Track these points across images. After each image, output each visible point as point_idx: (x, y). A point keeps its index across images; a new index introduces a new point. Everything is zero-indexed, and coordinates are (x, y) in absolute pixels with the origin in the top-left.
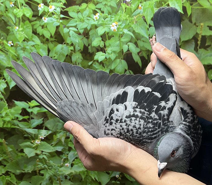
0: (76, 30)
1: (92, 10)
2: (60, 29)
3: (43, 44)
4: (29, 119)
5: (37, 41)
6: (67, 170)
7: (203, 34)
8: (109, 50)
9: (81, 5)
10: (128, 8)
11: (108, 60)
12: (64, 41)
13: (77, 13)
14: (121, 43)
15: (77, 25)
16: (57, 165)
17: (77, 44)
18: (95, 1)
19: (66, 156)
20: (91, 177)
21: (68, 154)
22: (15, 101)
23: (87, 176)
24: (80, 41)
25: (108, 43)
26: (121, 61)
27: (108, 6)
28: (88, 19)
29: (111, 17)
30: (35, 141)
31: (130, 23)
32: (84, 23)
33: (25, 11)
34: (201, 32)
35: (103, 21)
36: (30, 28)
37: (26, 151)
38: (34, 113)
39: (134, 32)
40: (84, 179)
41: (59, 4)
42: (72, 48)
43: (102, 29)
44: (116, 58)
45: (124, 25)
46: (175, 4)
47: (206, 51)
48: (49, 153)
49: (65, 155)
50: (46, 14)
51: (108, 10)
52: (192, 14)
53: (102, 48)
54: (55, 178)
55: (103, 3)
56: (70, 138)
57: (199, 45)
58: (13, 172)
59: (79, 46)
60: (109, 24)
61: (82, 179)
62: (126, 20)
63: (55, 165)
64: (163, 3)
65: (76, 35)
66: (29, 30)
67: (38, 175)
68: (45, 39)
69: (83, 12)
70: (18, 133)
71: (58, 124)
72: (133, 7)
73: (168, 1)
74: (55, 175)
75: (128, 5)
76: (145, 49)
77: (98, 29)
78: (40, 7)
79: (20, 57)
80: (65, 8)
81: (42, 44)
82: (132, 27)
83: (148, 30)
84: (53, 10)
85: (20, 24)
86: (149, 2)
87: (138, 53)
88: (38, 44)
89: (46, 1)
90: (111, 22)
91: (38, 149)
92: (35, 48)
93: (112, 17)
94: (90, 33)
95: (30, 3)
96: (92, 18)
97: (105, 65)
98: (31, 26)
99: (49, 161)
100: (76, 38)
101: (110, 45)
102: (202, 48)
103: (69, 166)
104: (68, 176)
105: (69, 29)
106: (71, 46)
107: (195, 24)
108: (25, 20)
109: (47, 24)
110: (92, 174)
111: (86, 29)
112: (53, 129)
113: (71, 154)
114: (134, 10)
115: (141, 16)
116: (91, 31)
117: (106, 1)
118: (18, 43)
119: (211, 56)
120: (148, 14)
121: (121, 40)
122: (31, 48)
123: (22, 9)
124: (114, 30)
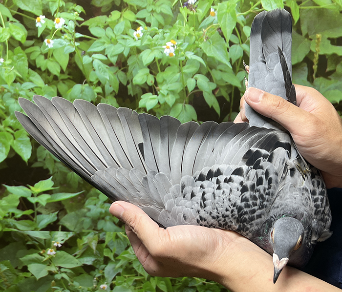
0: (104, 58)
1: (130, 22)
2: (76, 59)
3: (49, 85)
4: (33, 215)
5: (38, 80)
7: (321, 53)
8: (163, 89)
9: (111, 14)
10: (192, 16)
11: (163, 106)
12: (85, 79)
13: (104, 28)
14: (184, 76)
15: (105, 49)
16: (86, 289)
17: (107, 82)
18: (133, 7)
19: (101, 272)
21: (103, 269)
22: (7, 186)
24: (112, 77)
25: (160, 77)
26: (185, 106)
27: (158, 14)
28: (124, 39)
29: (164, 33)
30: (47, 251)
31: (198, 40)
32: (117, 45)
33: (13, 30)
34: (317, 49)
35: (149, 40)
36: (23, 60)
37: (32, 268)
38: (40, 205)
39: (204, 56)
41: (72, 14)
42: (99, 89)
43: (150, 54)
44: (176, 102)
45: (186, 44)
46: (272, 3)
47: (327, 81)
48: (72, 269)
49: (99, 270)
50: (50, 34)
51: (157, 21)
52: (301, 19)
53: (151, 86)
55: (147, 8)
56: (106, 243)
57: (315, 71)
59: (110, 86)
60: (161, 45)
62: (190, 35)
63: (82, 288)
64: (250, 3)
65: (105, 66)
66: (21, 63)
68: (52, 77)
69: (114, 27)
70: (16, 239)
71: (83, 221)
72: (201, 12)
75: (192, 10)
76: (224, 84)
77: (142, 54)
78: (39, 21)
79: (10, 110)
80: (82, 22)
81: (47, 85)
82: (201, 48)
83: (228, 51)
84: (62, 25)
85: (6, 53)
86: (227, 2)
87: (214, 92)
88: (39, 86)
89: (49, 11)
90: (163, 42)
91: (52, 264)
92: (35, 93)
93: (166, 32)
94: (129, 62)
95: (21, 16)
96: (131, 37)
97: (157, 115)
98: (26, 56)
99: (73, 282)
100: (105, 72)
102: (320, 77)
103: (106, 288)
105: (93, 58)
106: (96, 87)
107: (307, 36)
108: (14, 45)
109: (54, 50)
111: (121, 55)
112: (75, 229)
113: (109, 268)
114: (203, 17)
115: (214, 27)
116: (130, 58)
117: (153, 4)
118: (5, 86)
119: (336, 88)
120: (227, 24)
121: (183, 71)
122: (28, 94)
123: (8, 26)
124: (170, 55)
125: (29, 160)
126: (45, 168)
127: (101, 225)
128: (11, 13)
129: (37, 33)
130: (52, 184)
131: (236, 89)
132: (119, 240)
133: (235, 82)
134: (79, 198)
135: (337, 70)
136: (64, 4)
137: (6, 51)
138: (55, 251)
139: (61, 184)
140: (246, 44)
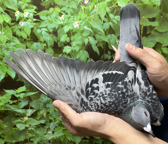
0: (47, 30)
1: (58, 13)
2: (34, 31)
3: (22, 43)
4: (17, 102)
5: (17, 41)
6: (50, 136)
7: (145, 25)
8: (74, 44)
9: (49, 9)
10: (86, 9)
11: (74, 52)
12: (38, 40)
13: (46, 16)
14: (83, 37)
15: (47, 26)
16: (42, 134)
17: (49, 41)
18: (60, 6)
19: (48, 126)
20: (68, 139)
21: (49, 125)
22: (5, 90)
23: (64, 139)
24: (51, 39)
25: (72, 38)
26: (84, 51)
27: (71, 9)
28: (56, 21)
29: (74, 17)
30: (24, 118)
31: (89, 21)
32: (53, 24)
33: (4, 18)
34: (143, 24)
35: (67, 21)
36: (10, 32)
37: (18, 126)
38: (20, 98)
39: (92, 28)
40: (63, 141)
41: (32, 10)
42: (45, 45)
43: (67, 27)
44: (80, 50)
45: (84, 23)
47: (147, 38)
48: (36, 126)
49: (47, 125)
50: (22, 20)
51: (71, 12)
53: (68, 43)
54: (42, 143)
55: (66, 6)
56: (50, 113)
57: (142, 34)
58: (10, 142)
59: (50, 43)
60: (72, 23)
61: (61, 141)
62: (86, 18)
63: (40, 133)
64: (113, 3)
65: (47, 34)
66: (9, 33)
67: (29, 142)
68: (23, 39)
69: (51, 15)
70: (10, 113)
71: (40, 104)
72: (90, 7)
73: (117, 1)
74: (41, 141)
75: (86, 6)
76: (101, 41)
77: (64, 27)
78: (17, 14)
80: (36, 13)
81: (21, 43)
82: (90, 24)
83: (103, 25)
84: (27, 15)
85: (2, 29)
86: (102, 3)
87: (96, 44)
88: (18, 44)
89: (21, 9)
90: (74, 21)
91: (27, 124)
92: (16, 47)
93: (75, 17)
94: (58, 32)
95: (8, 11)
96: (59, 20)
97: (71, 56)
98: (11, 30)
99: (36, 131)
100: (47, 36)
101: (74, 40)
102: (144, 36)
103: (51, 133)
104: (51, 140)
105: (42, 30)
106: (44, 43)
108: (6, 25)
109: (24, 27)
110: (69, 137)
111: (54, 29)
112: (36, 108)
113: (52, 124)
114: (91, 10)
115: (96, 14)
116: (59, 30)
117: (68, 4)
118: (2, 44)
119: (151, 41)
120: (102, 13)
121: (83, 35)
122: (13, 48)
123: (2, 16)
124: (77, 28)
125: (15, 78)
126: (22, 81)
127: (48, 106)
128: (4, 10)
129: (16, 19)
130: (26, 88)
131: (107, 43)
132: (56, 112)
133: (106, 40)
134: (38, 94)
135: (152, 33)
136: (28, 5)
137: (2, 28)
138: (28, 118)
139: (29, 88)
140: (111, 22)
